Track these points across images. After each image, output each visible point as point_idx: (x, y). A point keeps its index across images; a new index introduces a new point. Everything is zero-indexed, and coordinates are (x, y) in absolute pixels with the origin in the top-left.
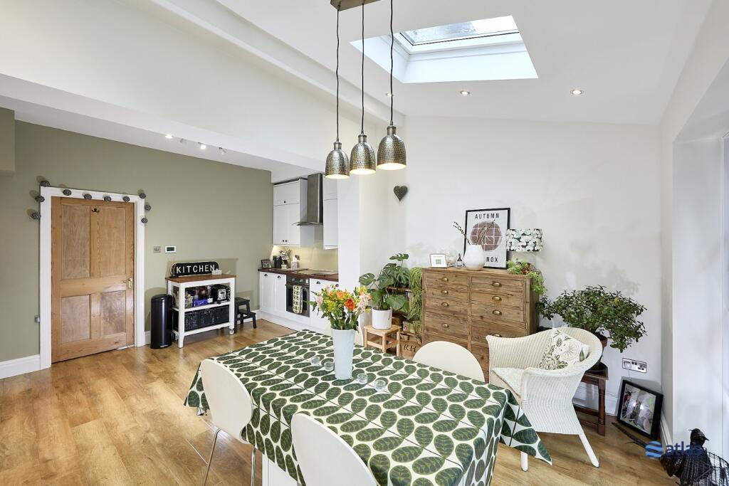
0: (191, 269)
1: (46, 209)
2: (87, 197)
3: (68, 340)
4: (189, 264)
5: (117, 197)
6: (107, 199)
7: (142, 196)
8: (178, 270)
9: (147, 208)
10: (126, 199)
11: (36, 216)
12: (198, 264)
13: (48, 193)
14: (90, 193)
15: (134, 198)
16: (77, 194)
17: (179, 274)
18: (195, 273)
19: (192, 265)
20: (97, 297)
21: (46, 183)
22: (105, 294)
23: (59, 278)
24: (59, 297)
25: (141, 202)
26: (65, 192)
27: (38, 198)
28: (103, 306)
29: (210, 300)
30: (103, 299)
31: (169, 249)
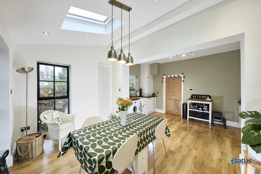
0: (198, 97)
1: (164, 80)
2: (171, 76)
3: (169, 109)
4: (198, 95)
5: (176, 76)
6: (174, 76)
7: (182, 74)
8: (193, 96)
9: (184, 77)
10: (178, 76)
11: (163, 82)
12: (201, 95)
13: (165, 77)
14: (171, 75)
15: (180, 75)
16: (169, 76)
17: (194, 98)
18: (200, 99)
20: (174, 101)
21: (164, 75)
22: (175, 100)
23: (167, 95)
24: (167, 99)
25: (182, 76)
26: (167, 76)
27: (163, 78)
28: (175, 103)
29: (200, 109)
30: (175, 101)
31: (190, 89)
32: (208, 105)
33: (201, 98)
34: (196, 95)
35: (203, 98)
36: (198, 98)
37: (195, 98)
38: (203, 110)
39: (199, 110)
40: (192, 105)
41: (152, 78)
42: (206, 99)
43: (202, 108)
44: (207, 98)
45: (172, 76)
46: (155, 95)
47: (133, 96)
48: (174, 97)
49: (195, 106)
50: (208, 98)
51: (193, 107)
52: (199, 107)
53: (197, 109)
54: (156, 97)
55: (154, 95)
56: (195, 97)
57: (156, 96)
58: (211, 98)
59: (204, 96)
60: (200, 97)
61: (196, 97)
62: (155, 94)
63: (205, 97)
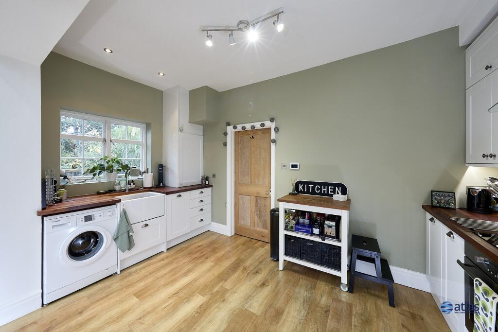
0: (313, 188)
1: (230, 139)
2: (244, 128)
3: (242, 222)
4: (312, 183)
5: (258, 125)
6: (253, 127)
7: (272, 120)
8: (300, 187)
9: (277, 129)
10: (263, 125)
11: (225, 144)
12: (321, 184)
13: (230, 129)
14: (244, 125)
15: (268, 124)
16: (239, 128)
18: (317, 194)
19: (315, 184)
20: (253, 198)
21: (228, 124)
22: (257, 198)
23: (237, 183)
24: (237, 194)
25: (272, 126)
26: (235, 128)
27: (226, 134)
28: (256, 206)
29: (316, 231)
30: (256, 201)
31: (293, 166)
32: (337, 219)
33: (320, 194)
34: (308, 183)
35: (324, 194)
36: (313, 193)
37: (304, 192)
38: (322, 234)
39: (312, 234)
40: (291, 217)
41: (202, 134)
42: (332, 195)
43: (322, 227)
44: (335, 194)
45: (248, 127)
46: (207, 183)
47: (117, 188)
48: (253, 189)
49: (301, 220)
50: (338, 193)
51: (298, 223)
52: (311, 225)
53: (307, 232)
54: (210, 189)
55: (204, 184)
56: (303, 187)
57: (210, 186)
58: (345, 194)
59: (328, 185)
60: (318, 189)
61: (308, 188)
62: (207, 179)
63: (330, 190)
